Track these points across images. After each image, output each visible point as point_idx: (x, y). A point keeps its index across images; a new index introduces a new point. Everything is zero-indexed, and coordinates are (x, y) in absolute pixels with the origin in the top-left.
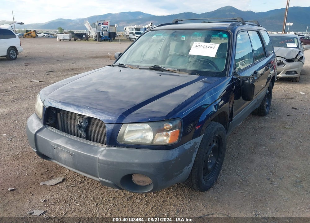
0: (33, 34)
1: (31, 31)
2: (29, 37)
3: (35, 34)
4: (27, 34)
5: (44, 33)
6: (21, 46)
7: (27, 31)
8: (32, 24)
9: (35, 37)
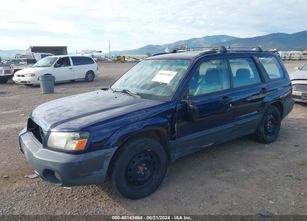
0: (122, 60)
1: (120, 57)
2: (118, 62)
3: (123, 60)
4: (117, 60)
5: (132, 59)
6: (97, 70)
7: (118, 57)
8: (126, 51)
9: (124, 62)
